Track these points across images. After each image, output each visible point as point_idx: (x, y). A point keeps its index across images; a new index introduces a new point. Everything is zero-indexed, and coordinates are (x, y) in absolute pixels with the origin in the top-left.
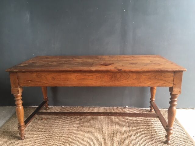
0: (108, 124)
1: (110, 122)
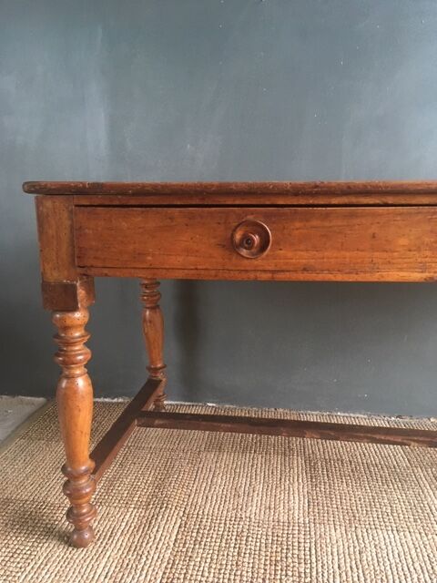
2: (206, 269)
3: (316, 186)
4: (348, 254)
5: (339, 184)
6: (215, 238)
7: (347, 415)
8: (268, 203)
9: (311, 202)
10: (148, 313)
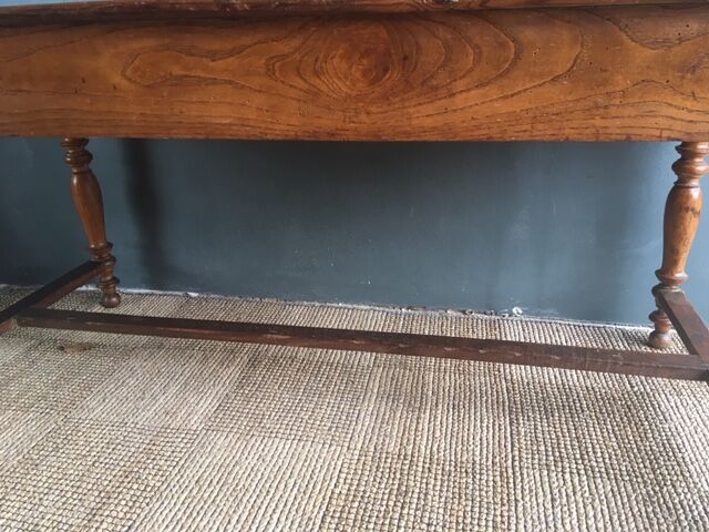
0: (393, 395)
1: (407, 386)
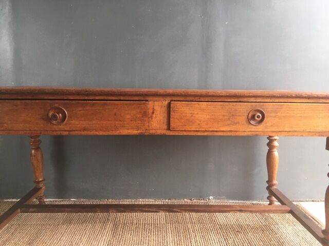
2: (35, 130)
3: (86, 91)
4: (104, 122)
5: (97, 91)
6: (39, 115)
7: (144, 200)
8: (65, 98)
9: (86, 98)
10: (33, 151)
